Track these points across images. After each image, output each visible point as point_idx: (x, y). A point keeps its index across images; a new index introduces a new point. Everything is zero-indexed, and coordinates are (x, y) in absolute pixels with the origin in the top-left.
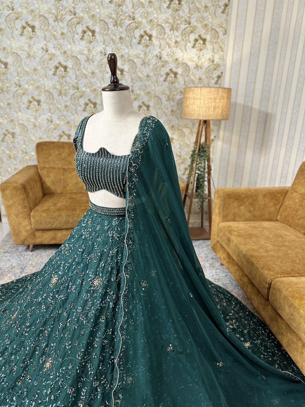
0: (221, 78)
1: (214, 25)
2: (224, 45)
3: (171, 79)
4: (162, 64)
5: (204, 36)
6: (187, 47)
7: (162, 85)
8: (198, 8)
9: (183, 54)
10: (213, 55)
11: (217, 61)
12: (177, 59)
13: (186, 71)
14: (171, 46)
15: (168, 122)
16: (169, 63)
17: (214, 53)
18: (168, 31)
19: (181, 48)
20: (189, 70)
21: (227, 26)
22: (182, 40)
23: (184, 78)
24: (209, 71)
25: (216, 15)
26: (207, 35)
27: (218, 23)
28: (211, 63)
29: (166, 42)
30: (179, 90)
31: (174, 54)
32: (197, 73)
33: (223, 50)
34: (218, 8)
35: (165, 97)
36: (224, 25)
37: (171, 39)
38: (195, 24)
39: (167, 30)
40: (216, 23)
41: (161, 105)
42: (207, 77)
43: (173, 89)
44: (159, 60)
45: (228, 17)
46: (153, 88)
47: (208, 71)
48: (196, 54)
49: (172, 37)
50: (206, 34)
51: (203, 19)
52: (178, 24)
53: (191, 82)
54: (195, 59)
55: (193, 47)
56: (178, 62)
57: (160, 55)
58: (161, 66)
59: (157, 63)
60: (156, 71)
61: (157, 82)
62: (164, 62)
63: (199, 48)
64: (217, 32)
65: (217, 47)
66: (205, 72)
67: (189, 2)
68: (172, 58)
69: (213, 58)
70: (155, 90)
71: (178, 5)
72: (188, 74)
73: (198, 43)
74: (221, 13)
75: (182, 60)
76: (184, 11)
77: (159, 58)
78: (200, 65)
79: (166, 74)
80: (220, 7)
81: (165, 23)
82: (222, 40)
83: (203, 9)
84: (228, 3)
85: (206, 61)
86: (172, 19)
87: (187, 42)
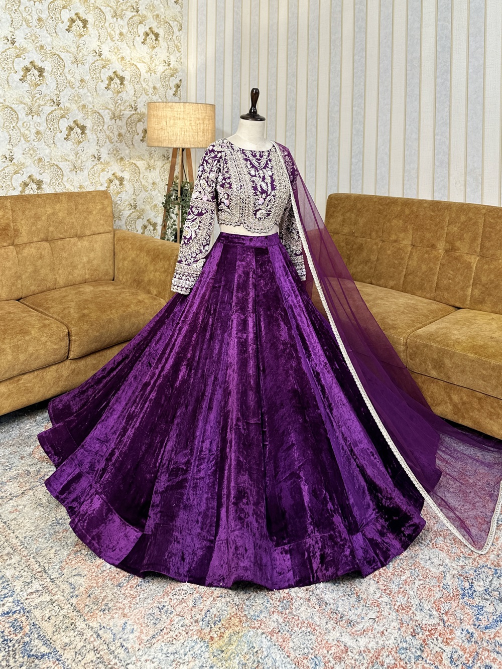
2: (181, 44)
5: (156, 31)
6: (135, 42)
7: (103, 95)
9: (131, 52)
10: (168, 56)
11: (174, 65)
12: (123, 58)
13: (136, 76)
16: (112, 63)
17: (170, 54)
19: (128, 43)
20: (140, 75)
21: (182, 19)
22: (129, 32)
23: (134, 86)
28: (167, 67)
32: (150, 80)
33: (180, 50)
35: (109, 114)
36: (179, 19)
44: (97, 58)
46: (90, 99)
47: (164, 78)
48: (147, 53)
50: (158, 27)
53: (143, 92)
54: (147, 60)
55: (143, 43)
56: (125, 62)
57: (100, 50)
58: (101, 66)
59: (96, 62)
60: (95, 74)
61: (96, 90)
62: (105, 61)
63: (150, 45)
64: (171, 26)
65: (172, 46)
66: (161, 78)
68: (116, 55)
69: (169, 61)
70: (93, 102)
72: (138, 80)
73: (149, 38)
75: (129, 60)
77: (97, 54)
78: (154, 69)
79: (109, 78)
82: (178, 37)
85: (160, 64)
87: (135, 35)
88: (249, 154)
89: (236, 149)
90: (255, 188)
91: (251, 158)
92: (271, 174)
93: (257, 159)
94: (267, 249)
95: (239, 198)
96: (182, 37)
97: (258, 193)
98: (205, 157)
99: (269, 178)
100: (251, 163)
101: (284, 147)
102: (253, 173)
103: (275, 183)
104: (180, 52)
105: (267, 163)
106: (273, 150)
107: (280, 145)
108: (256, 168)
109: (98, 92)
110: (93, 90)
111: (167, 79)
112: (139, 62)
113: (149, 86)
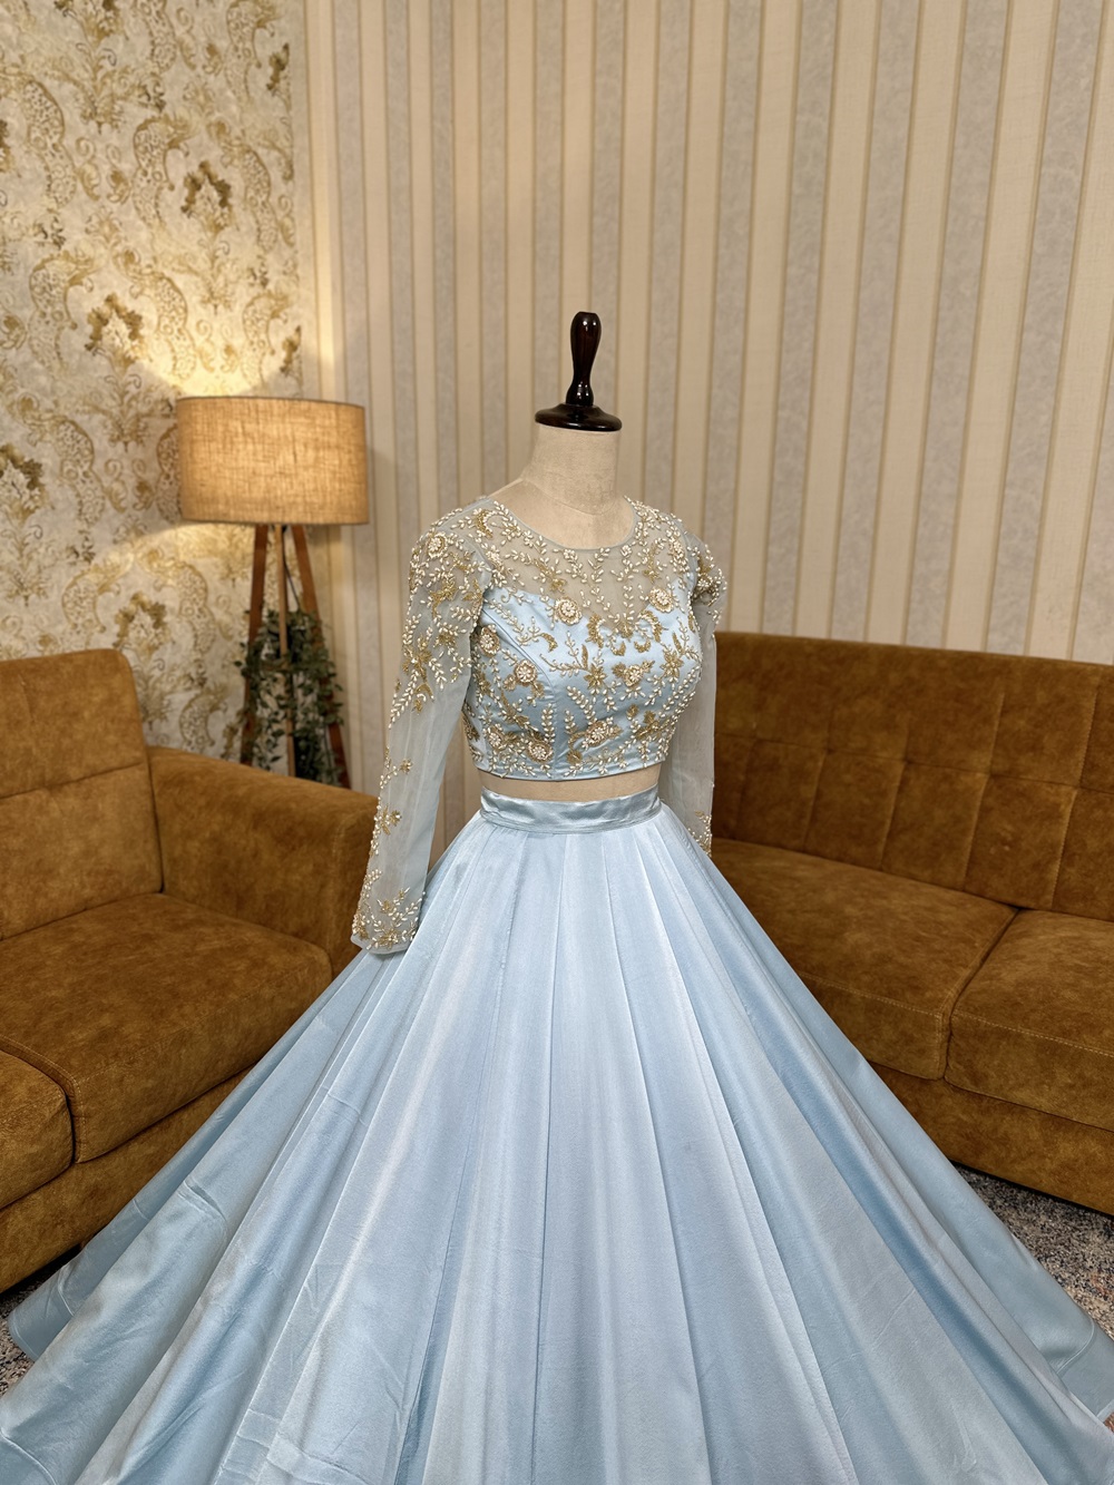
0: (301, 352)
1: (248, 133)
2: (293, 220)
3: (118, 342)
4: (69, 273)
5: (222, 174)
7: (81, 368)
8: (180, 44)
9: (153, 235)
11: (278, 282)
12: (129, 256)
13: (174, 314)
14: (96, 191)
15: (134, 537)
16: (98, 271)
17: (266, 251)
18: (78, 119)
19: (140, 206)
20: (186, 310)
21: (292, 146)
22: (139, 174)
23: (170, 343)
24: (258, 320)
25: (252, 94)
26: (229, 167)
27: (259, 126)
29: (74, 166)
30: (156, 396)
31: (114, 229)
32: (216, 325)
33: (292, 240)
34: (253, 67)
35: (106, 427)
37: (93, 157)
38: (182, 112)
39: (71, 113)
40: (253, 126)
41: (92, 462)
42: (252, 343)
43: (132, 389)
44: (51, 250)
45: (292, 113)
46: (43, 380)
47: (253, 320)
48: (200, 243)
49: (95, 150)
50: (226, 167)
51: (207, 98)
52: (113, 98)
53: (198, 362)
54: (202, 264)
55: (184, 210)
56: (138, 268)
57: (56, 226)
58: (68, 278)
59: (47, 265)
60: (48, 301)
61: (59, 354)
62: (77, 263)
63: (207, 218)
64: (262, 165)
65: (269, 228)
66: (244, 321)
67: (147, 10)
68: (109, 246)
69: (264, 269)
70: (53, 392)
71: (103, 10)
72: (181, 323)
73: (202, 197)
74: (265, 88)
75: (151, 262)
76: (131, 46)
77: (50, 240)
78: (222, 292)
79: (94, 316)
80: (259, 66)
81: (59, 78)
82: (283, 200)
83: (202, 57)
84: (283, 56)
85: (239, 277)
86: (84, 66)
87: (158, 184)
96: (296, 200)
104: (290, 244)
109: (65, 360)
110: (49, 352)
111: (260, 324)
112: (179, 271)
113: (212, 344)
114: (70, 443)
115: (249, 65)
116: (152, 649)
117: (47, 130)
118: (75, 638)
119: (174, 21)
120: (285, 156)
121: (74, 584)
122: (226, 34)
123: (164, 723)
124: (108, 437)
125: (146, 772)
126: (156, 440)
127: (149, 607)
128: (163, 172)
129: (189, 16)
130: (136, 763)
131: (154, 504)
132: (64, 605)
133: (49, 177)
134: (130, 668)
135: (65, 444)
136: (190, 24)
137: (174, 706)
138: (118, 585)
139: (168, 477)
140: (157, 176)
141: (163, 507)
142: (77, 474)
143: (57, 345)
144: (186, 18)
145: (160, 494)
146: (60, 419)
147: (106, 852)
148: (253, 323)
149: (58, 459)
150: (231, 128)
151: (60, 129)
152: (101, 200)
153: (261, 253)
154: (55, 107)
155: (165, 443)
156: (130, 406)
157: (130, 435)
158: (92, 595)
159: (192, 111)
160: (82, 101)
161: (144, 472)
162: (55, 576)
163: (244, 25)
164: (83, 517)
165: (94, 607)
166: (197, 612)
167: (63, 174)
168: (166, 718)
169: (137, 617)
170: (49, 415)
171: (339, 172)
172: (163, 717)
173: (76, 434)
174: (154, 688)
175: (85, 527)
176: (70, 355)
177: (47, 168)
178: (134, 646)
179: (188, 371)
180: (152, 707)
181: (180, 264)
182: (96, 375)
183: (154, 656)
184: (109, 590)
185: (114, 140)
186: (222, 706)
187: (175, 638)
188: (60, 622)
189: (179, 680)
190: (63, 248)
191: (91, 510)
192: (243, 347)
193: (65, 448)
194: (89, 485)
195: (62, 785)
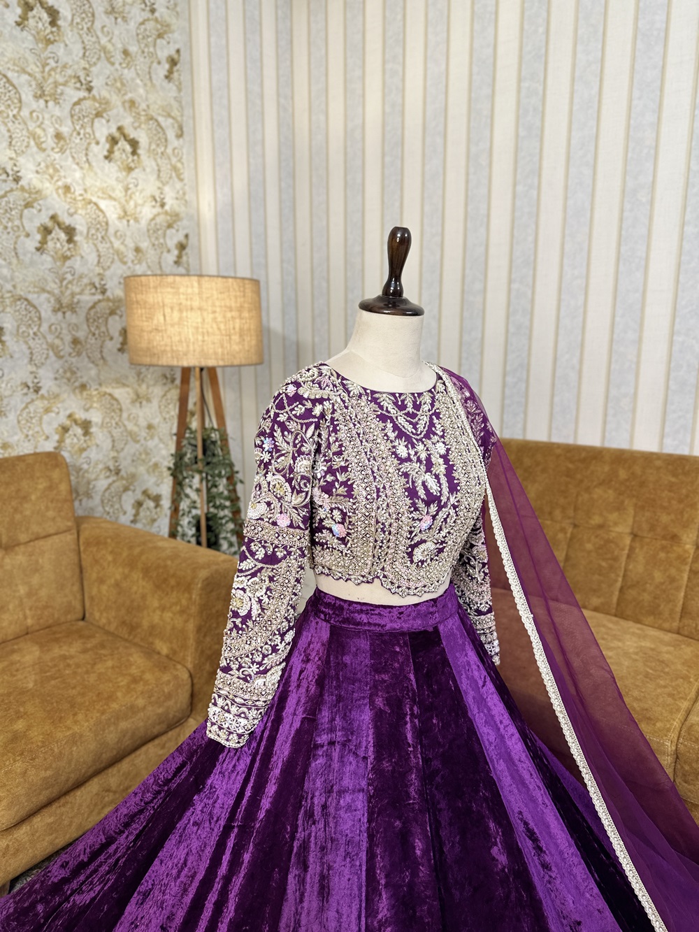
0: (188, 250)
1: (151, 107)
2: (183, 164)
3: (58, 245)
4: (24, 200)
5: (132, 134)
6: (91, 154)
7: (32, 263)
8: (104, 49)
9: (84, 174)
10: (159, 188)
11: (172, 205)
12: (67, 188)
13: (98, 226)
14: (44, 146)
15: (68, 375)
16: (46, 198)
17: (163, 183)
18: (31, 98)
19: (75, 156)
20: (107, 224)
21: (182, 116)
22: (75, 134)
23: (95, 245)
24: (158, 230)
25: (154, 82)
26: (138, 130)
27: (159, 102)
28: (158, 209)
29: (28, 129)
30: (85, 281)
31: (56, 170)
32: (128, 234)
33: (182, 177)
34: (155, 65)
35: (49, 302)
36: (175, 113)
37: (42, 123)
38: (105, 93)
39: (27, 95)
40: (155, 102)
41: (40, 326)
42: (154, 245)
43: (69, 277)
44: (11, 185)
45: (182, 94)
46: (6, 272)
48: (117, 179)
49: (43, 118)
50: (135, 129)
51: (123, 84)
52: (56, 84)
53: (116, 257)
54: (119, 193)
55: (106, 157)
56: (73, 196)
57: (15, 169)
58: (23, 203)
59: (8, 195)
60: (9, 219)
61: (16, 254)
62: (30, 193)
63: (122, 163)
64: (161, 127)
65: (166, 168)
66: (148, 231)
67: (80, 27)
68: (53, 182)
69: (162, 196)
70: (12, 279)
71: (49, 27)
72: (103, 233)
73: (119, 149)
74: (163, 78)
75: (82, 192)
76: (70, 50)
77: (11, 178)
78: (133, 212)
79: (42, 228)
80: (159, 63)
81: (18, 72)
82: (176, 151)
83: (119, 57)
84: (176, 57)
85: (145, 202)
86: (35, 64)
87: (88, 141)
88: (388, 404)
89: (355, 390)
90: (412, 493)
91: (393, 411)
92: (443, 452)
93: (408, 414)
94: (436, 629)
95: (373, 522)
96: (185, 151)
97: (421, 505)
98: (277, 415)
99: (441, 461)
100: (396, 427)
101: (459, 378)
102: (402, 451)
103: (455, 475)
104: (181, 180)
105: (432, 424)
106: (440, 387)
107: (451, 374)
108: (408, 439)
109: (21, 257)
110: (10, 252)
111: (160, 232)
112: (102, 198)
113: (126, 246)
114: (24, 313)
115: (152, 62)
116: (82, 450)
117: (9, 106)
118: (26, 444)
119: (99, 34)
120: (177, 122)
121: (26, 407)
122: (136, 43)
123: (90, 500)
124: (51, 309)
125: (76, 536)
126: (85, 310)
127: (79, 422)
128: (91, 132)
129: (110, 31)
130: (68, 530)
131: (84, 354)
132: (19, 422)
133: (11, 137)
134: (66, 464)
135: (20, 314)
136: (111, 35)
137: (97, 489)
138: (58, 408)
139: (94, 334)
140: (87, 136)
141: (90, 355)
142: (29, 335)
143: (15, 248)
144: (108, 33)
145: (88, 346)
146: (17, 297)
147: (43, 593)
148: (154, 232)
149: (15, 324)
150: (139, 104)
151: (18, 105)
152: (47, 152)
153: (160, 185)
154: (14, 91)
155: (92, 312)
156: (67, 288)
157: (67, 307)
158: (39, 415)
159: (112, 93)
160: (34, 86)
161: (77, 331)
162: (13, 402)
163: (148, 37)
164: (33, 363)
165: (41, 424)
166: (114, 425)
167: (20, 135)
168: (91, 497)
169: (71, 429)
170: (9, 295)
171: (213, 131)
172: (89, 495)
173: (28, 307)
174: (83, 477)
175: (34, 369)
176: (25, 255)
177: (9, 131)
178: (69, 449)
179: (108, 264)
180: (82, 490)
181: (103, 193)
182: (43, 268)
183: (84, 454)
184: (52, 411)
185: (57, 111)
186: (132, 488)
187: (98, 442)
188: (16, 434)
189: (101, 471)
190: (20, 183)
191: (39, 357)
192: (148, 247)
193: (20, 317)
194: (37, 341)
195: (14, 546)
